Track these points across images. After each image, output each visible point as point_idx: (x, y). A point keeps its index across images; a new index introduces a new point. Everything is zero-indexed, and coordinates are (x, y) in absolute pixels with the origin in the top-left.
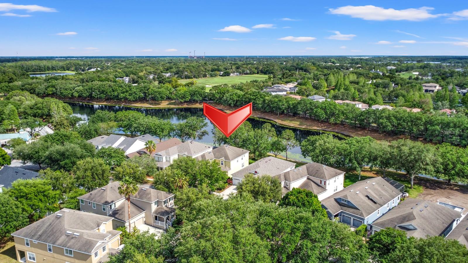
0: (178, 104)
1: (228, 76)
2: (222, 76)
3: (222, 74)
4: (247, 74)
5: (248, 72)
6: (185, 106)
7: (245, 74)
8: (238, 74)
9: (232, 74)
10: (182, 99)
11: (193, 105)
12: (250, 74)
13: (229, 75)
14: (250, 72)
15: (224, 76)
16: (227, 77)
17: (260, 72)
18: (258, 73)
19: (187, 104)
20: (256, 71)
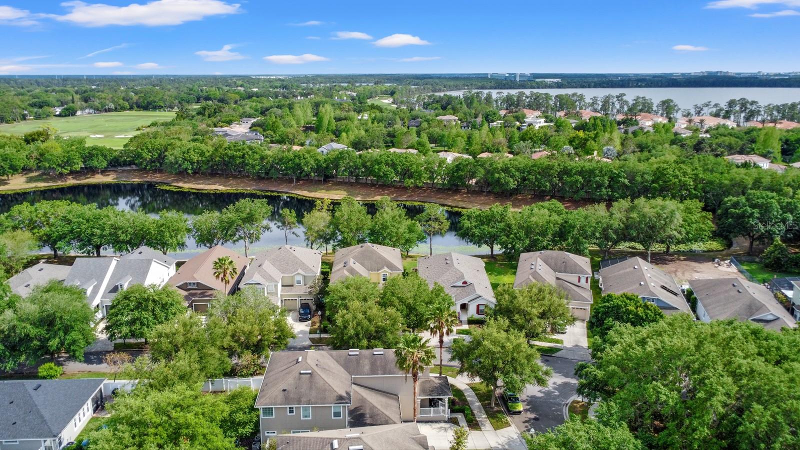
0: (53, 179)
1: (72, 115)
2: (60, 116)
3: (60, 113)
4: (110, 110)
5: (112, 106)
6: (71, 182)
7: (106, 111)
8: (92, 111)
9: (79, 113)
10: (63, 167)
11: (88, 178)
12: (116, 110)
13: (75, 115)
14: (116, 108)
15: (66, 116)
16: (70, 119)
17: (135, 105)
18: (131, 108)
19: (74, 178)
20: (127, 105)
